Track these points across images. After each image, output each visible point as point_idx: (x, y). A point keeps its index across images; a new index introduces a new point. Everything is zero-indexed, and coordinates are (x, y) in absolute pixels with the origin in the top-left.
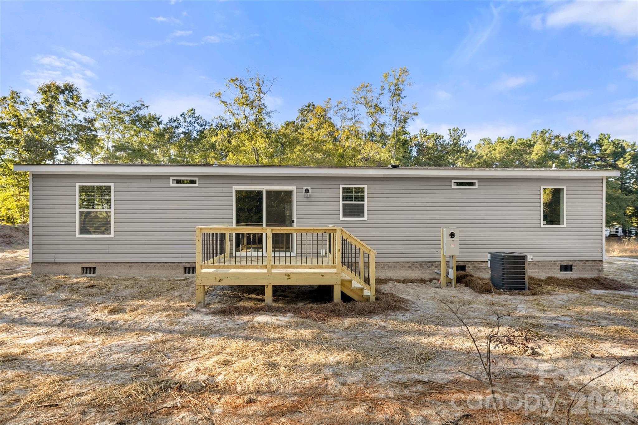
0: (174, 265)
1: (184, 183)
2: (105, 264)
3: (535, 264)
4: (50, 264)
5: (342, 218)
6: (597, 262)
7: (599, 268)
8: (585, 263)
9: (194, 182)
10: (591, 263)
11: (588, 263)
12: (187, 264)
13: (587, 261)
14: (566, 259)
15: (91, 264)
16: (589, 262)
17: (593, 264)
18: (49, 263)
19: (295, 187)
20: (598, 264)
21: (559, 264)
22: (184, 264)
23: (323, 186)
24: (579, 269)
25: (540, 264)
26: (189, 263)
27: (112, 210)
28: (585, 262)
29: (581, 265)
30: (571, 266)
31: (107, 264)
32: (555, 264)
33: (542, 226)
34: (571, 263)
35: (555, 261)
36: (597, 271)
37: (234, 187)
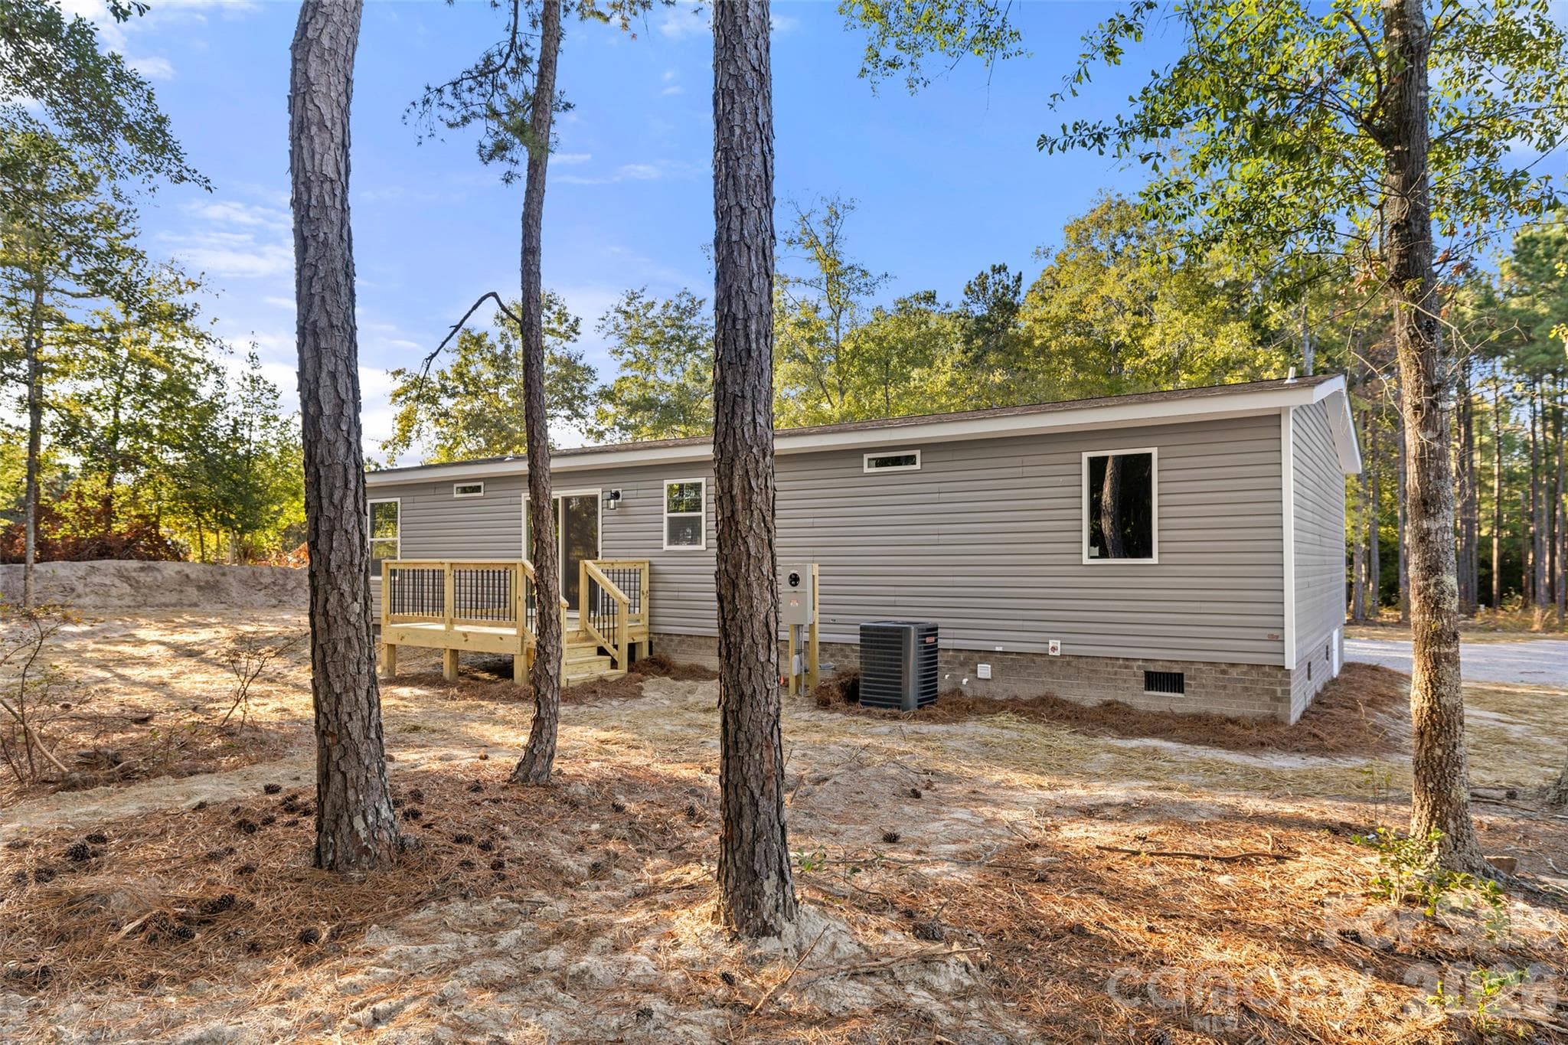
1: (468, 492)
3: (1069, 664)
5: (666, 547)
6: (1267, 669)
7: (1275, 691)
8: (1224, 672)
9: (477, 489)
10: (1245, 673)
11: (1234, 673)
13: (1233, 665)
14: (1164, 655)
16: (1239, 670)
17: (1254, 675)
19: (600, 490)
20: (1269, 675)
21: (1139, 667)
23: (640, 485)
24: (1204, 686)
25: (1082, 664)
27: (398, 539)
28: (1224, 667)
29: (1209, 677)
30: (1181, 676)
32: (1127, 667)
33: (1086, 561)
34: (1176, 669)
35: (1127, 659)
36: (1267, 699)
37: (523, 495)
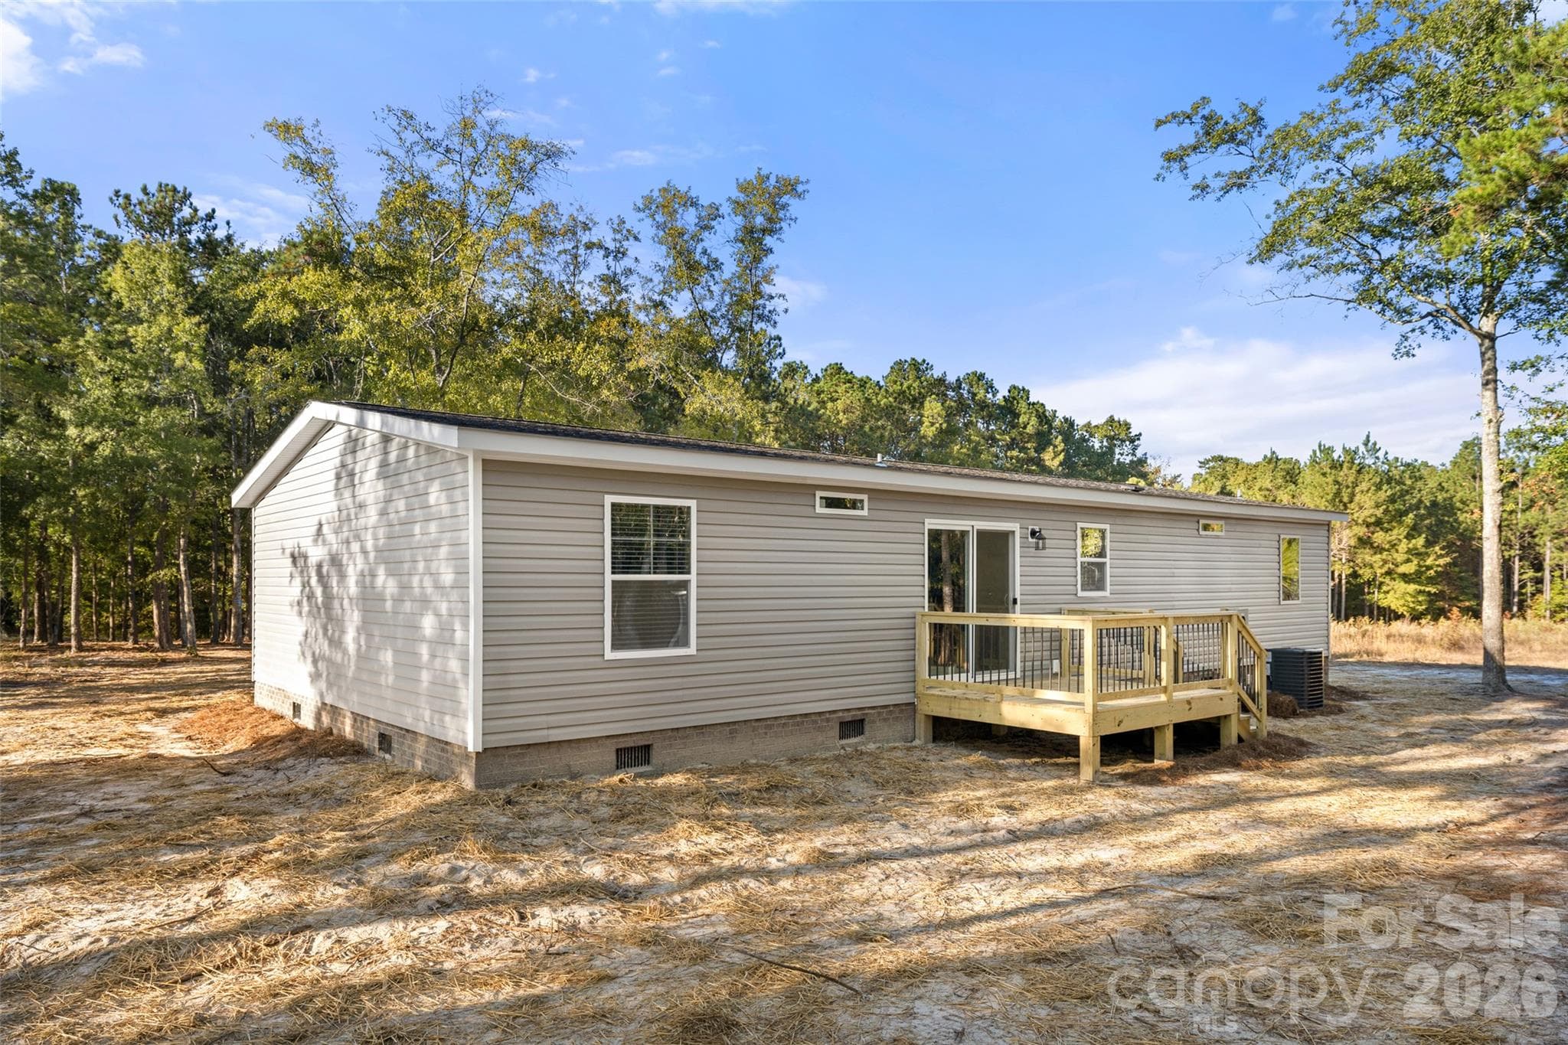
0: (822, 720)
1: (846, 507)
2: (675, 733)
4: (531, 750)
5: (1080, 593)
9: (855, 504)
12: (846, 714)
15: (640, 736)
18: (529, 745)
19: (1018, 525)
22: (841, 714)
23: (1056, 525)
26: (848, 710)
27: (693, 576)
31: (681, 733)
33: (1282, 602)
37: (927, 521)
